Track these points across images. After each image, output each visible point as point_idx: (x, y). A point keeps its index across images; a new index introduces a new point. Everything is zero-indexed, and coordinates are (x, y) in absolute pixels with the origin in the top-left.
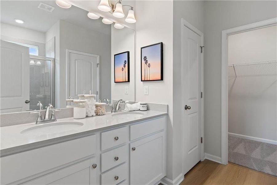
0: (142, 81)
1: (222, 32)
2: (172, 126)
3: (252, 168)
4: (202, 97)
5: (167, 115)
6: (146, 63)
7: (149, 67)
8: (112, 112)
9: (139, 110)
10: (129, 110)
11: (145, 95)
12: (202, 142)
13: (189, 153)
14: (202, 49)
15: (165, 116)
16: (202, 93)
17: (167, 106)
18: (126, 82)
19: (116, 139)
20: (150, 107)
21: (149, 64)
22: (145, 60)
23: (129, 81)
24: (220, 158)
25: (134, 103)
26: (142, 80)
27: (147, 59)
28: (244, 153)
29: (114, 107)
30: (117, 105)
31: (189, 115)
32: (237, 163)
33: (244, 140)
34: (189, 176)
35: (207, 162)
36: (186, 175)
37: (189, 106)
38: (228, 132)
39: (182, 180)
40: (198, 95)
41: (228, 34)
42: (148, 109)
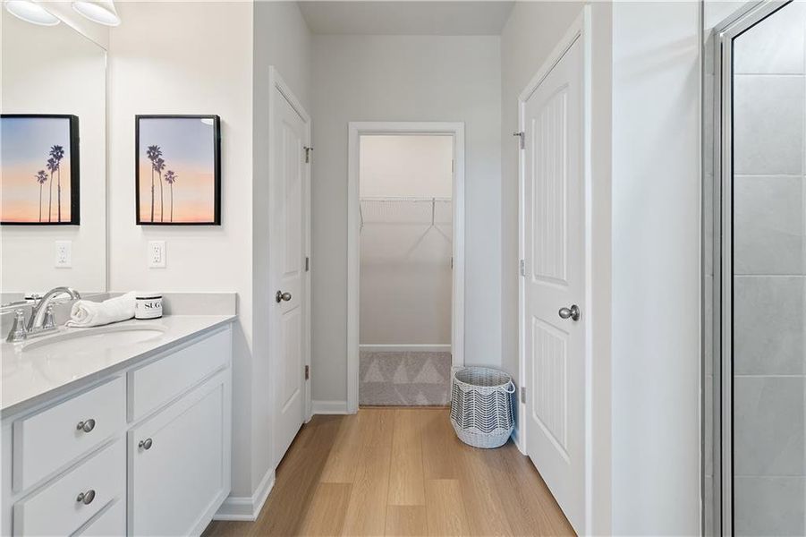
0: (138, 222)
1: (350, 123)
2: (251, 350)
3: (399, 403)
4: (307, 269)
5: (235, 321)
6: (159, 166)
7: (171, 182)
8: (11, 338)
9: (134, 318)
10: (93, 323)
11: (151, 268)
12: (307, 377)
13: (284, 411)
14: (307, 154)
15: (227, 326)
16: (307, 259)
17: (234, 297)
18: (59, 223)
19: (87, 427)
20: (174, 306)
21: (171, 173)
22: (152, 158)
23: (75, 220)
24: (344, 403)
25: (106, 297)
26: (141, 221)
27: (160, 157)
28: (382, 380)
29: (20, 319)
30: (35, 311)
31: (284, 314)
32: (374, 403)
33: (376, 353)
34: (284, 471)
35: (319, 420)
36: (278, 470)
37: (287, 294)
38: (360, 343)
39: (272, 484)
40: (300, 265)
41: (361, 133)
42: (166, 312)
